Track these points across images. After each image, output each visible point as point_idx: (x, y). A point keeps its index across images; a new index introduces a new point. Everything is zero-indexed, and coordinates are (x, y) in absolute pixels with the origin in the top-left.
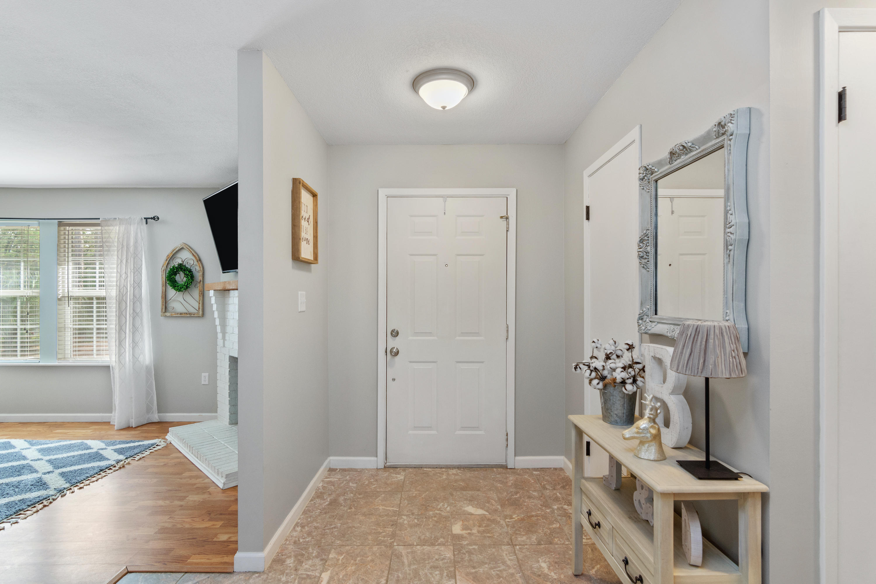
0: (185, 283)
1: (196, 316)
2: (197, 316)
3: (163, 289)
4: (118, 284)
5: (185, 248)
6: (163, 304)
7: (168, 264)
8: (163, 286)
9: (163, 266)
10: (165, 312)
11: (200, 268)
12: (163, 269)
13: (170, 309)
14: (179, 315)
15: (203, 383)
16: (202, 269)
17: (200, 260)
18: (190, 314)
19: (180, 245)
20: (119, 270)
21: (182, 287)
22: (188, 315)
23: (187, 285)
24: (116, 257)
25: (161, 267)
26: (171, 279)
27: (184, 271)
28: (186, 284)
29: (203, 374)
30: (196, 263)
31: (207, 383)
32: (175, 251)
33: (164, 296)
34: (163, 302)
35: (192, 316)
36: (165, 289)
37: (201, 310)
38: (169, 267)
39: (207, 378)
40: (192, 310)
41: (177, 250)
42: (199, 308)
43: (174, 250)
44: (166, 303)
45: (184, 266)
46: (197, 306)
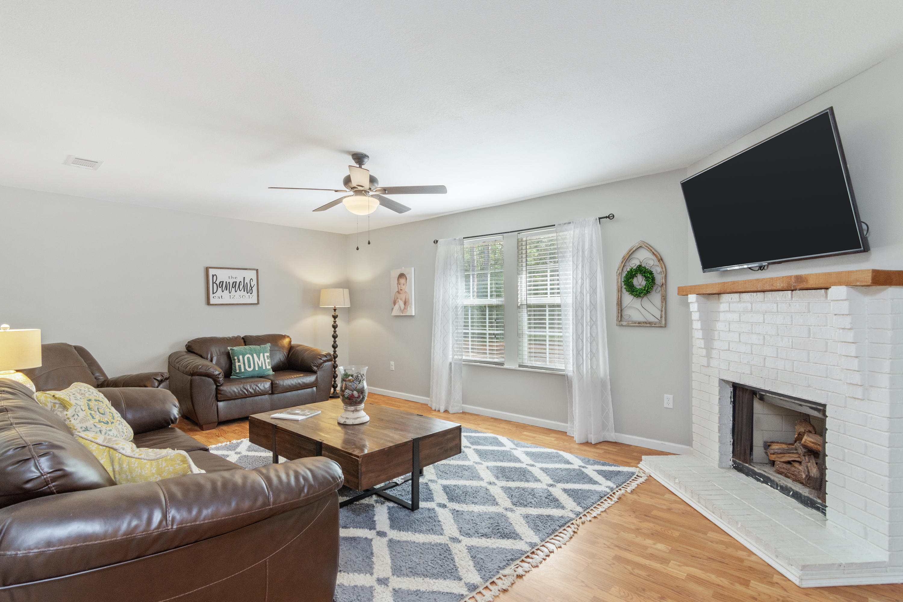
0: (645, 288)
1: (657, 325)
2: (659, 325)
3: (618, 295)
4: (574, 290)
5: (643, 246)
6: (619, 312)
7: (624, 266)
8: (618, 292)
9: (618, 270)
10: (621, 321)
11: (662, 268)
12: (618, 272)
13: (625, 317)
14: (637, 325)
15: (666, 405)
16: (664, 270)
17: (661, 260)
18: (650, 323)
19: (637, 244)
20: (575, 276)
21: (642, 292)
22: (648, 325)
23: (648, 289)
24: (571, 263)
25: (616, 270)
26: (629, 283)
27: (644, 273)
28: (647, 288)
29: (666, 396)
30: (657, 263)
31: (671, 406)
32: (632, 251)
33: (620, 303)
34: (619, 310)
35: (653, 325)
36: (621, 295)
37: (663, 319)
38: (625, 270)
39: (671, 402)
40: (652, 319)
41: (634, 249)
42: (661, 317)
43: (631, 250)
44: (621, 311)
45: (643, 267)
46: (658, 314)
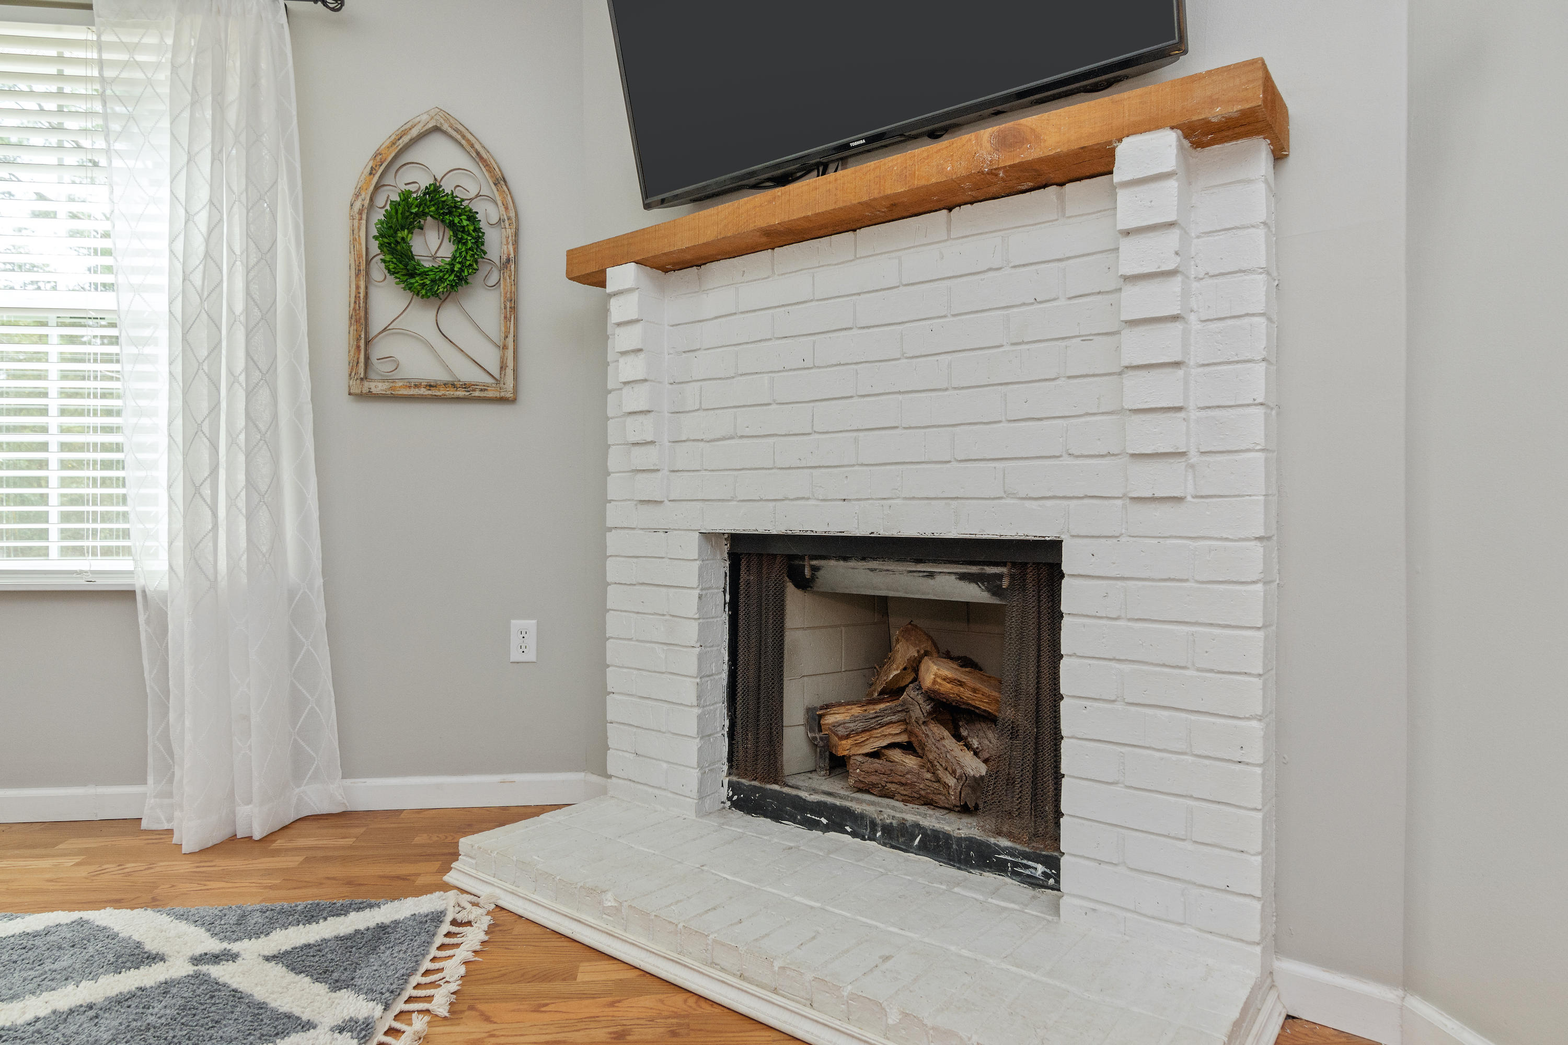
0: (452, 265)
1: (490, 394)
2: (497, 395)
3: (358, 287)
4: (179, 246)
5: (445, 127)
6: (358, 347)
7: (377, 187)
8: (357, 275)
9: (357, 195)
10: (365, 378)
11: (506, 209)
12: (358, 205)
13: (380, 368)
14: (423, 391)
15: (516, 655)
16: (512, 214)
17: (500, 181)
18: (466, 386)
19: (425, 118)
20: (182, 196)
21: (442, 279)
22: (458, 393)
23: (461, 270)
24: (166, 140)
25: (349, 196)
26: (397, 243)
27: (450, 213)
28: (458, 266)
29: (517, 624)
30: (488, 189)
31: (531, 656)
32: (406, 139)
33: (362, 314)
34: (358, 339)
35: (477, 394)
36: (366, 288)
37: (509, 372)
38: (381, 200)
39: (532, 641)
40: (468, 373)
41: (414, 132)
42: (503, 367)
43: (404, 133)
44: (367, 343)
45: (447, 195)
46: (491, 360)
